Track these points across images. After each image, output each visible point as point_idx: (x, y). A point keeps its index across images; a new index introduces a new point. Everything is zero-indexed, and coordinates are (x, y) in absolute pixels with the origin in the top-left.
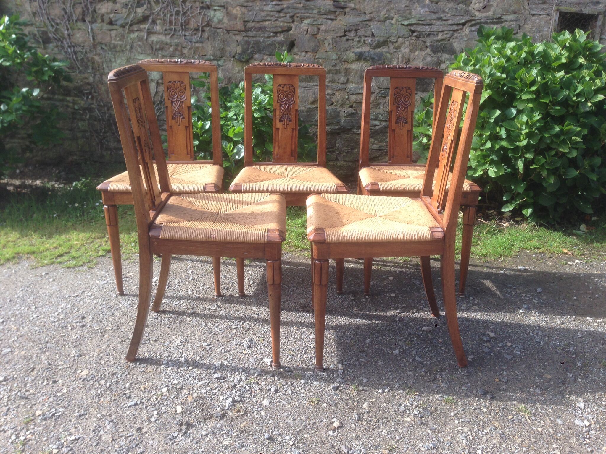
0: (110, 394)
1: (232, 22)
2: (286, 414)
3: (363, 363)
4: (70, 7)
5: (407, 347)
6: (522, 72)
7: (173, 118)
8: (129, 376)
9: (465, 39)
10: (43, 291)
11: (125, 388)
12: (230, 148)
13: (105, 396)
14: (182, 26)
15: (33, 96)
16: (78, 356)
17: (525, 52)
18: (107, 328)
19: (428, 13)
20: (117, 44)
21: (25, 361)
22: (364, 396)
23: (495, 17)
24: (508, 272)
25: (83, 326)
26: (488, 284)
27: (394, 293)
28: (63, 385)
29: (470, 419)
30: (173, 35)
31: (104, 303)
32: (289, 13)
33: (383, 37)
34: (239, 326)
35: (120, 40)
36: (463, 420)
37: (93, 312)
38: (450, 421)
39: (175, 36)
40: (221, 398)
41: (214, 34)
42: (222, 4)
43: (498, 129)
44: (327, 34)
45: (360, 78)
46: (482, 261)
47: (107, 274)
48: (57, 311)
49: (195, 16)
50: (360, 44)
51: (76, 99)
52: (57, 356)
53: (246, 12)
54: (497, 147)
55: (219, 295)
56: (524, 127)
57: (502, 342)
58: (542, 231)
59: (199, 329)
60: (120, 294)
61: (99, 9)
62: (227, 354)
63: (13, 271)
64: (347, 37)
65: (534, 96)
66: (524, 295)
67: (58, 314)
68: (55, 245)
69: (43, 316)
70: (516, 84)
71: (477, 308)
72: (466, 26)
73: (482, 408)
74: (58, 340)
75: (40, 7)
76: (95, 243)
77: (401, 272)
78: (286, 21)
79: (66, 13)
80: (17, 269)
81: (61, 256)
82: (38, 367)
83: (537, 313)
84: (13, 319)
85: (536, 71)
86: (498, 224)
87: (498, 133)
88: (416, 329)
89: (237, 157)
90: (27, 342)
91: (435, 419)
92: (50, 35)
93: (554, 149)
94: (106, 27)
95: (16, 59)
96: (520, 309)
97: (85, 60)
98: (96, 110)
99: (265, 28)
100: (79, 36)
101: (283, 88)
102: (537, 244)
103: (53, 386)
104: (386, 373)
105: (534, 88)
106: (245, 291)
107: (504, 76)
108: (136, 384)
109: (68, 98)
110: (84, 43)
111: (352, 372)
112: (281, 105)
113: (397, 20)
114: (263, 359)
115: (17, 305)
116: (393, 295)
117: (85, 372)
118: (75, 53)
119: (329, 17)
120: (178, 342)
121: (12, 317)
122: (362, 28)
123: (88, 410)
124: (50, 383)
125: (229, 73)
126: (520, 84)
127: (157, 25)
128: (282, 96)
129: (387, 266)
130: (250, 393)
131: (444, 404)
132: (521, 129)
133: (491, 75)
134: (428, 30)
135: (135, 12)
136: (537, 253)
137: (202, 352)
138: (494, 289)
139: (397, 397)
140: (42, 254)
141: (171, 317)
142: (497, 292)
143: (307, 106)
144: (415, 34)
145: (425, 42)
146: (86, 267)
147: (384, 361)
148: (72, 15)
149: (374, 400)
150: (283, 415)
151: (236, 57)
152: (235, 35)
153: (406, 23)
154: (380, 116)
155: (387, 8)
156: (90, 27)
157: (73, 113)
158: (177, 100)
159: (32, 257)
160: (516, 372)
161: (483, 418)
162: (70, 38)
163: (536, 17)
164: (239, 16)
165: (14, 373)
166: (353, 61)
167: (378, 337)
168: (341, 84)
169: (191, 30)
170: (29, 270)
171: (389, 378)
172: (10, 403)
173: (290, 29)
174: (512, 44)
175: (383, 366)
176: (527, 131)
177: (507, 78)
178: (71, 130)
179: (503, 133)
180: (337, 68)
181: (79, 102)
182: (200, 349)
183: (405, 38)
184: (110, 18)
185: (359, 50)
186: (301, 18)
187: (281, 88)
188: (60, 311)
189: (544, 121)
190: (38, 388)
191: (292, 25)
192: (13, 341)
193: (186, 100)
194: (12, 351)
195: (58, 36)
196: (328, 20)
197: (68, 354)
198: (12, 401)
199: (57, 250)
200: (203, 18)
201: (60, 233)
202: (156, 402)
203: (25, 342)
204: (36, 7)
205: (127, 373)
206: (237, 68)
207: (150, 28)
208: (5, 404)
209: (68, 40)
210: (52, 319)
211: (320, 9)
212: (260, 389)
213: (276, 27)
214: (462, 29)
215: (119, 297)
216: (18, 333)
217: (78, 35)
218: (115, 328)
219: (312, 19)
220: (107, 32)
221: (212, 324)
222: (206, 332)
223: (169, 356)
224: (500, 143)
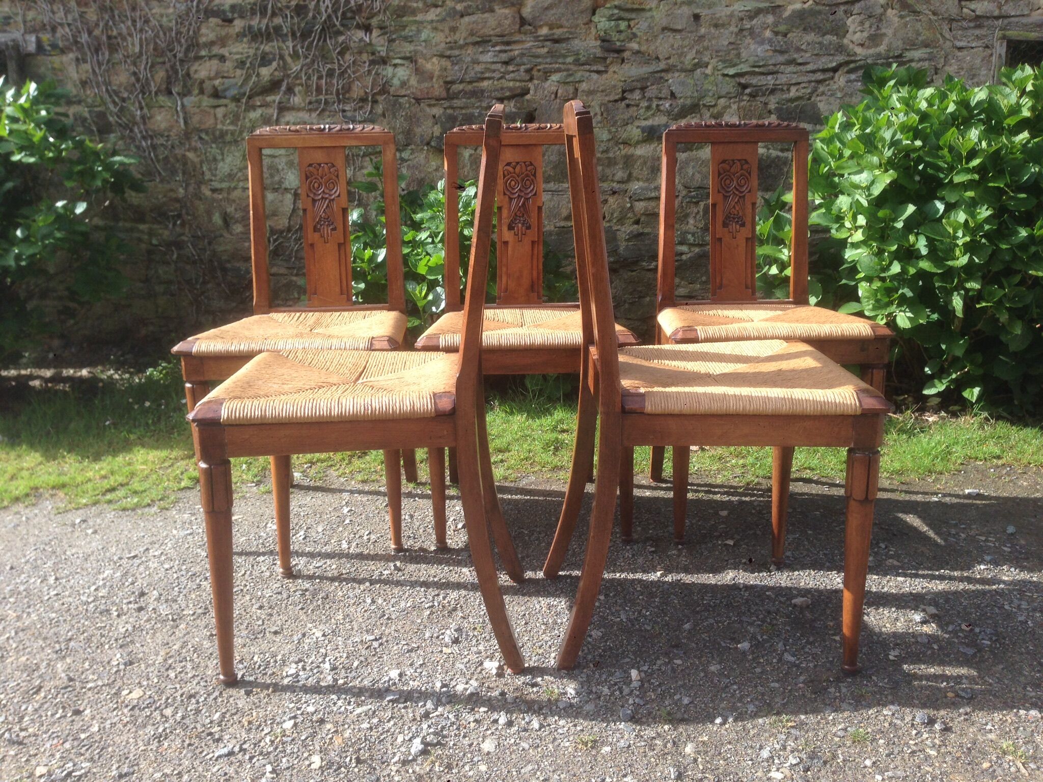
0: (183, 733)
1: (426, 85)
2: (530, 767)
3: (680, 668)
4: (145, 69)
5: (765, 637)
6: (951, 135)
7: (315, 229)
8: (220, 699)
9: (839, 95)
10: (74, 551)
11: (211, 722)
12: (421, 293)
13: (172, 737)
14: (338, 94)
15: (75, 214)
16: (125, 664)
17: (954, 101)
18: (185, 613)
19: (771, 53)
20: (227, 131)
21: (25, 675)
22: (686, 730)
23: (891, 54)
24: (947, 499)
25: (140, 609)
26: (913, 520)
27: (732, 538)
28: (93, 718)
29: (905, 771)
30: (323, 110)
31: (184, 567)
32: (524, 64)
33: (691, 97)
34: (436, 604)
35: (232, 123)
36: (890, 774)
37: (162, 584)
38: (864, 776)
39: (327, 113)
40: (400, 738)
41: (394, 105)
42: (408, 55)
43: (912, 238)
44: (590, 98)
45: (652, 171)
46: (895, 482)
47: (193, 518)
48: (94, 584)
49: (361, 76)
50: (650, 113)
51: (155, 226)
52: (87, 665)
53: (449, 67)
54: (912, 271)
55: (400, 549)
56: (960, 234)
57: (953, 624)
58: (1002, 428)
59: (359, 610)
61: (196, 71)
62: (413, 654)
63: (24, 519)
64: (627, 102)
65: (976, 177)
66: (983, 538)
67: (96, 590)
68: (103, 472)
69: (67, 593)
70: (942, 157)
71: (896, 563)
72: (840, 72)
73: (928, 750)
74: (92, 636)
75: (94, 71)
76: (175, 466)
77: (741, 503)
78: (518, 78)
79: (138, 80)
80: (31, 515)
81: (112, 490)
82: (48, 685)
83: (1012, 569)
84: (12, 600)
85: (977, 132)
86: (916, 418)
87: (913, 245)
88: (780, 602)
89: (434, 309)
90: (33, 639)
91: (834, 773)
92: (111, 119)
93: (1017, 272)
94: (207, 101)
95: (46, 152)
96: (979, 563)
97: (171, 159)
98: (189, 245)
99: (482, 91)
100: (160, 120)
101: (514, 168)
102: (997, 451)
103: (73, 721)
104: (727, 687)
105: (976, 162)
106: (449, 541)
107: (918, 143)
108: (233, 715)
109: (142, 227)
110: (170, 131)
111: (660, 685)
112: (511, 199)
113: (715, 69)
114: (481, 664)
115: (23, 576)
116: (731, 542)
117: (137, 693)
118: (154, 147)
119: (595, 68)
120: (319, 634)
121: (10, 597)
122: (652, 85)
123: (138, 765)
124: (69, 715)
125: (420, 172)
126: (949, 158)
127: (295, 95)
128: (513, 183)
129: (715, 493)
130: (458, 729)
131: (848, 743)
132: (956, 238)
133: (894, 143)
134: (772, 82)
135: (258, 75)
136: (997, 467)
137: (363, 652)
138: (924, 528)
139: (752, 733)
140: (79, 489)
141: (306, 590)
142: (931, 534)
143: (558, 225)
144: (748, 91)
145: (766, 104)
146: (156, 508)
147: (720, 663)
148: (148, 84)
149: (706, 739)
150: (523, 771)
151: (433, 144)
152: (430, 106)
153: (731, 71)
154: (689, 236)
155: (696, 47)
156: (179, 103)
157: (149, 252)
158: (323, 198)
159: (61, 494)
160: (987, 678)
161: (930, 769)
162: (145, 123)
163: (965, 52)
164: (437, 73)
166: (638, 143)
167: (707, 618)
168: (619, 182)
169: (354, 100)
170: (52, 516)
171: (733, 695)
173: (527, 92)
174: (929, 91)
175: (721, 674)
176: (968, 239)
177: (924, 146)
178: (147, 280)
179: (922, 245)
180: (611, 155)
181: (161, 231)
182: (360, 647)
183: (730, 98)
184: (214, 86)
185: (649, 123)
186: (546, 73)
187: (511, 169)
188: (101, 583)
189: (996, 221)
190: (45, 724)
191: (530, 85)
192: (8, 638)
193: (339, 196)
195: (124, 119)
196: (592, 74)
197: (106, 660)
199: (106, 481)
200: (374, 79)
201: (115, 453)
202: (271, 749)
203: (30, 640)
204: (87, 72)
205: (217, 693)
206: (433, 163)
207: (284, 100)
209: (142, 127)
210: (84, 598)
211: (578, 54)
212: (476, 721)
213: (502, 89)
214: (832, 78)
216: (19, 624)
217: (159, 118)
218: (200, 611)
219: (565, 73)
220: (208, 109)
221: (385, 600)
222: (373, 615)
223: (300, 661)
224: (918, 263)
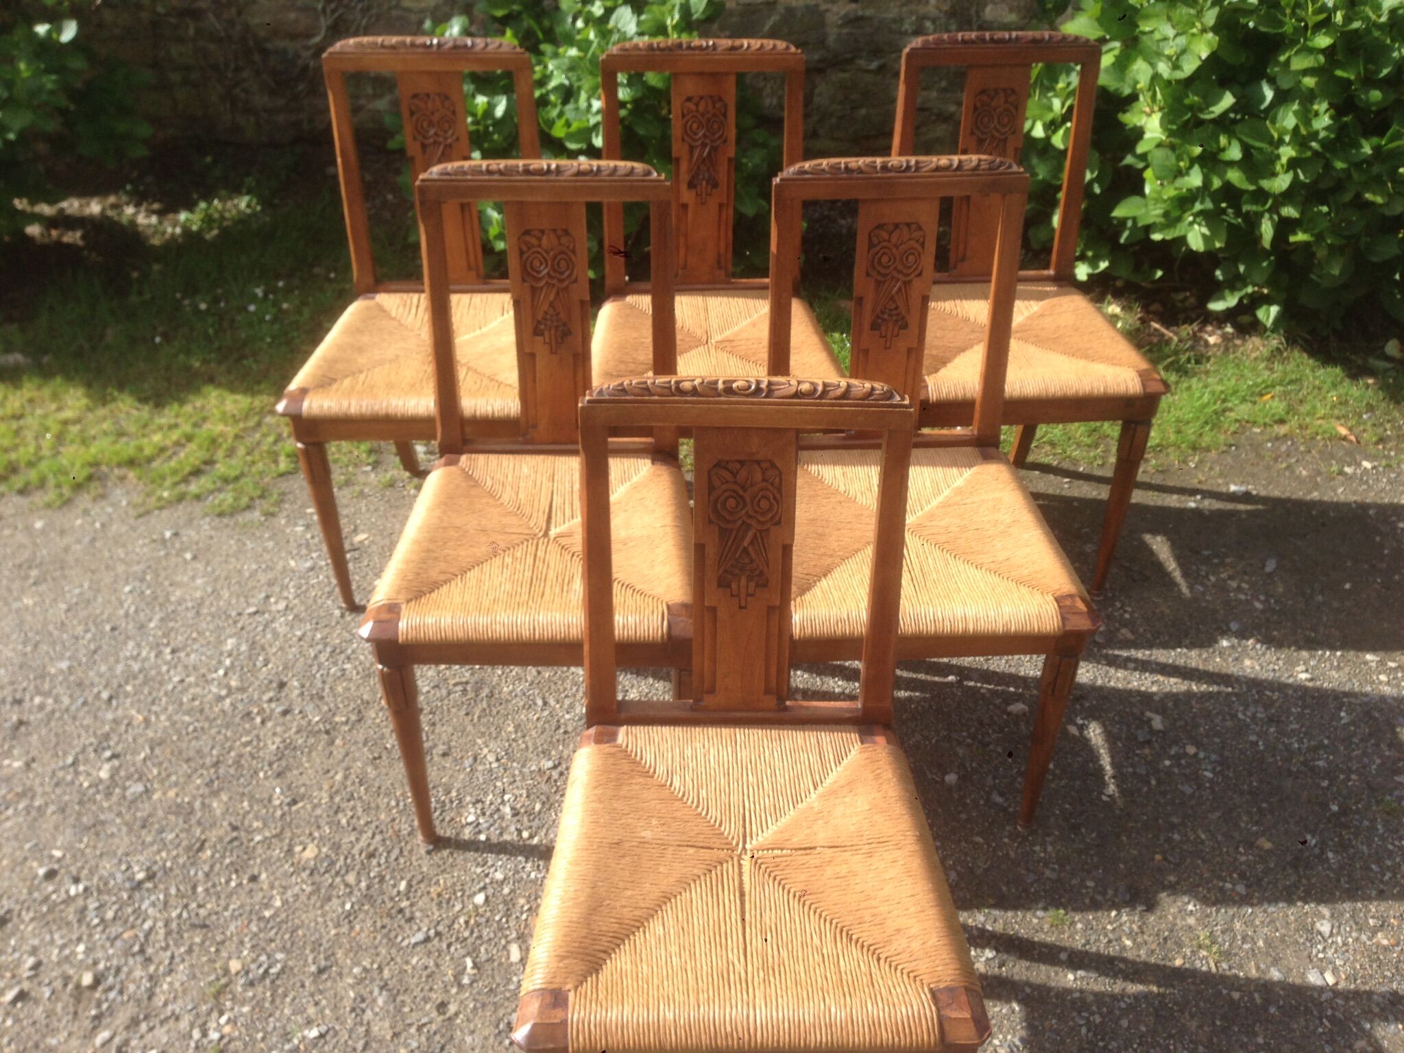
0: (372, 911)
5: (974, 765)
8: (402, 861)
10: (178, 594)
11: (399, 893)
13: (362, 916)
15: (63, 44)
18: (337, 719)
21: (181, 821)
24: (1207, 503)
25: (285, 712)
26: (1160, 547)
28: (272, 887)
31: (319, 636)
36: (1083, 973)
37: (300, 667)
43: (1223, 140)
47: (309, 536)
48: (220, 663)
52: (246, 804)
54: (1217, 183)
56: (1287, 138)
57: (1177, 744)
58: (1297, 363)
59: (530, 717)
60: (348, 609)
63: (98, 525)
65: (1323, 61)
66: (1235, 584)
67: (225, 675)
68: (175, 435)
69: (192, 679)
73: (1124, 939)
74: (240, 757)
76: (263, 428)
80: (105, 518)
81: (196, 472)
82: (211, 837)
83: (1258, 646)
84: (129, 688)
86: (1195, 337)
87: (1223, 149)
88: (996, 707)
90: (173, 760)
93: (1351, 191)
96: (1223, 635)
101: (697, 105)
102: (1282, 409)
103: (251, 891)
105: (1324, 40)
108: (419, 882)
112: (692, 148)
115: (131, 644)
117: (310, 852)
121: (126, 683)
123: (333, 954)
124: (245, 882)
126: (1289, 26)
128: (695, 126)
131: (1046, 927)
132: (1279, 143)
136: (1277, 438)
137: (544, 787)
138: (1172, 566)
140: (152, 467)
141: (467, 683)
142: (1178, 576)
146: (258, 513)
158: (435, 142)
159: (132, 475)
160: (1200, 832)
165: (164, 854)
170: (133, 522)
172: (171, 943)
176: (1294, 152)
179: (1234, 151)
188: (228, 662)
189: (1337, 125)
190: (223, 896)
192: (145, 759)
193: (458, 139)
194: (147, 791)
197: (265, 795)
198: (175, 935)
199: (183, 453)
202: (467, 934)
203: (170, 761)
208: (163, 944)
210: (215, 689)
215: (348, 618)
216: (150, 733)
218: (353, 717)
222: (547, 726)
223: (478, 801)
224: (1225, 172)
